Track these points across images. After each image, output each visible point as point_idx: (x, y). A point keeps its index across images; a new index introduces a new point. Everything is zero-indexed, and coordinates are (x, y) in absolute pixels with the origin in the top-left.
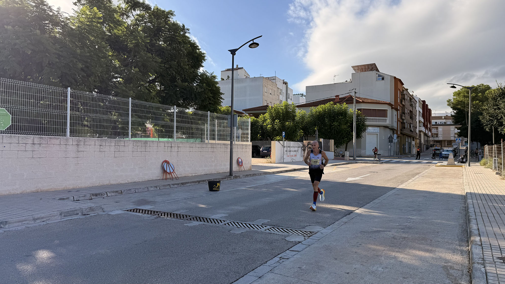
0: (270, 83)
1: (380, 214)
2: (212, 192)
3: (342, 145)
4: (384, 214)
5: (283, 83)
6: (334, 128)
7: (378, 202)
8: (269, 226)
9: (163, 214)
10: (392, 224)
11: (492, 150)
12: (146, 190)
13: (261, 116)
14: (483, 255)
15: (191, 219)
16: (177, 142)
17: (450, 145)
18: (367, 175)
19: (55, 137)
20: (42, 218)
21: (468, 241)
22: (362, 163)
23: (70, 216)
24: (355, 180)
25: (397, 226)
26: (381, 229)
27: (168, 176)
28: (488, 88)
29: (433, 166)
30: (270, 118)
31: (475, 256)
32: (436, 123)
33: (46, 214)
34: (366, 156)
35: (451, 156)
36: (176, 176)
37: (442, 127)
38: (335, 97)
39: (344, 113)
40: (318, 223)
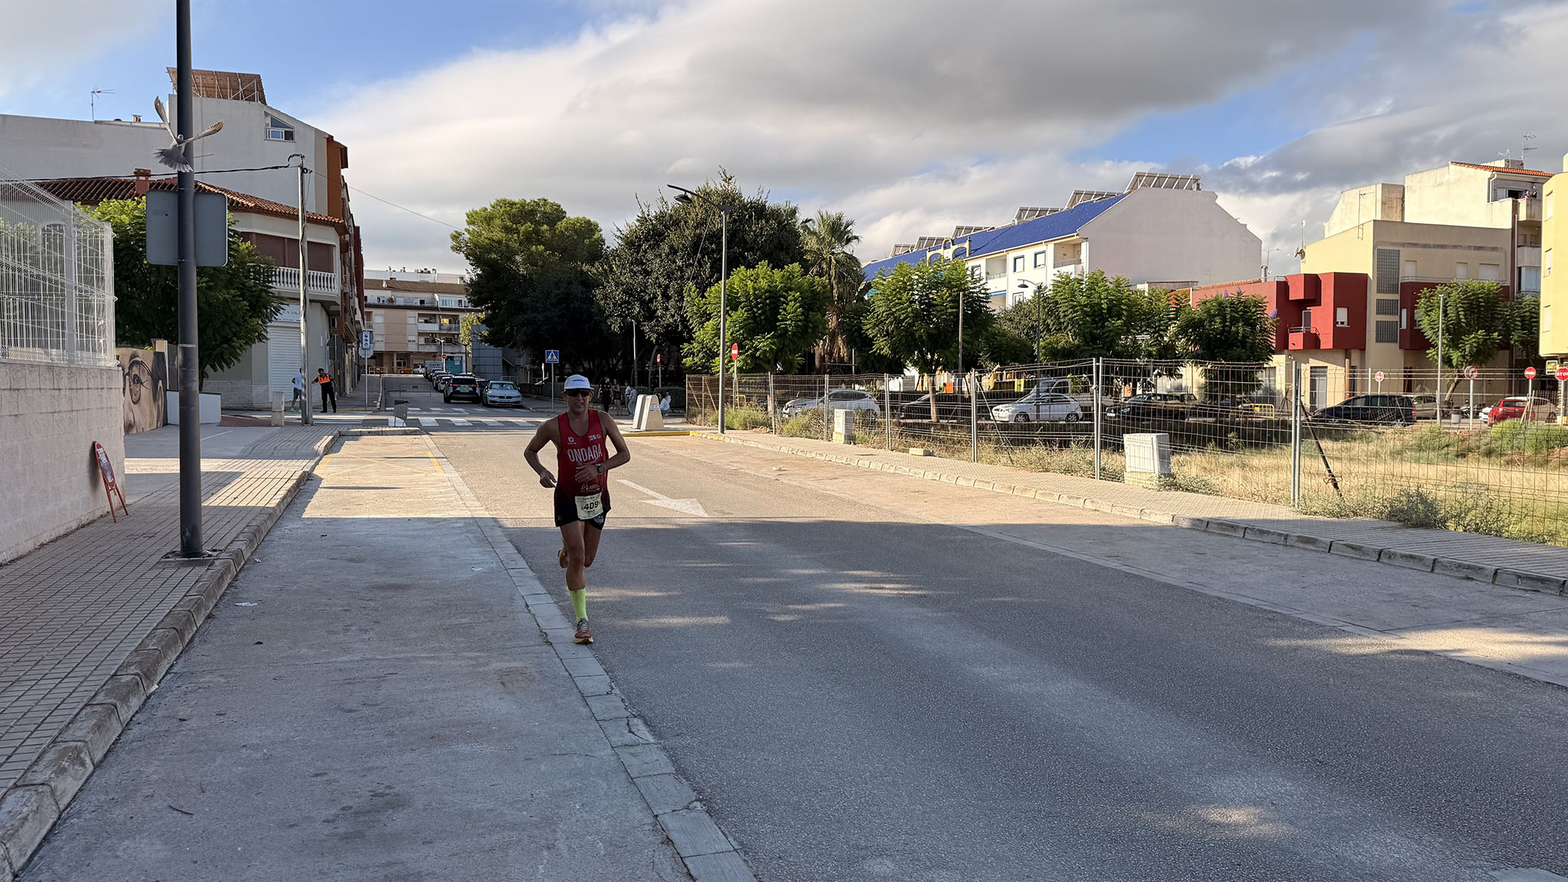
28: (557, 214)
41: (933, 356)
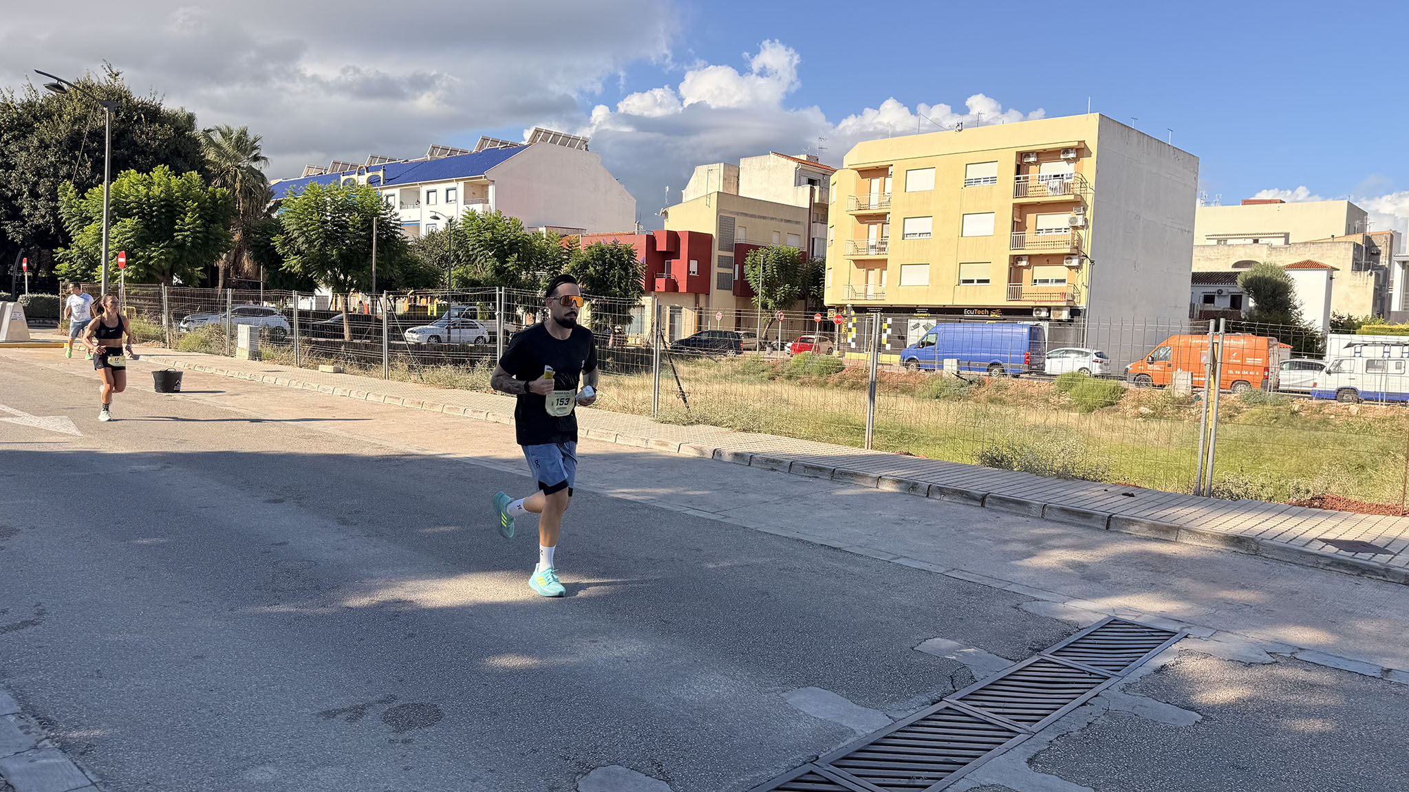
41: (346, 277)
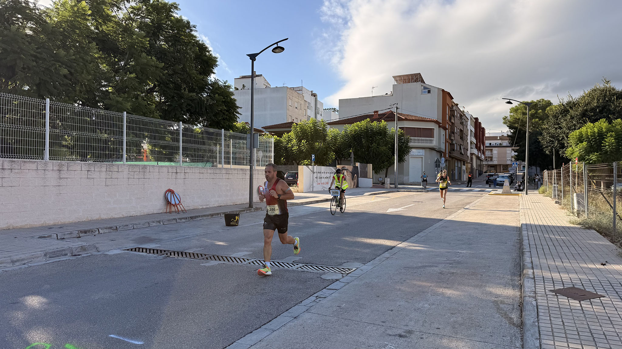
0: (295, 94)
1: (425, 249)
2: (229, 228)
3: (381, 170)
4: (431, 248)
5: (312, 95)
6: (372, 151)
7: (423, 235)
8: (301, 264)
9: (172, 254)
10: (439, 258)
11: (551, 176)
12: (147, 225)
13: (285, 135)
14: (535, 288)
15: (207, 258)
16: (184, 166)
17: (506, 170)
18: (411, 205)
19: (31, 160)
20: (23, 260)
21: (521, 275)
22: (404, 191)
23: (58, 257)
24: (397, 212)
25: (445, 260)
26: (427, 264)
27: (173, 209)
28: (549, 104)
29: (486, 195)
30: (296, 138)
31: (526, 290)
32: (490, 144)
33: (27, 255)
34: (410, 183)
35: (507, 183)
36: (182, 208)
37: (496, 149)
38: (373, 113)
39: (383, 132)
40: (356, 259)
